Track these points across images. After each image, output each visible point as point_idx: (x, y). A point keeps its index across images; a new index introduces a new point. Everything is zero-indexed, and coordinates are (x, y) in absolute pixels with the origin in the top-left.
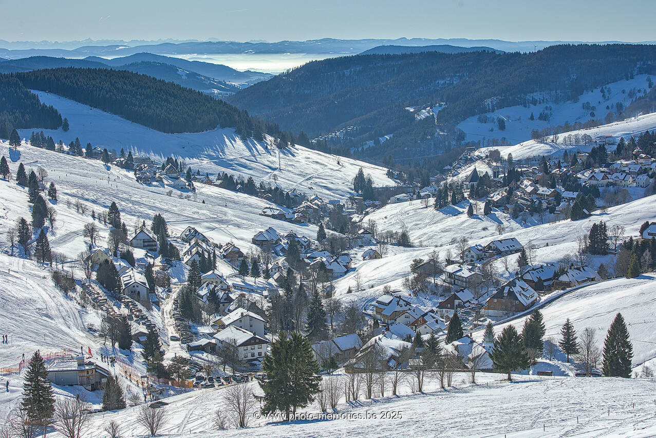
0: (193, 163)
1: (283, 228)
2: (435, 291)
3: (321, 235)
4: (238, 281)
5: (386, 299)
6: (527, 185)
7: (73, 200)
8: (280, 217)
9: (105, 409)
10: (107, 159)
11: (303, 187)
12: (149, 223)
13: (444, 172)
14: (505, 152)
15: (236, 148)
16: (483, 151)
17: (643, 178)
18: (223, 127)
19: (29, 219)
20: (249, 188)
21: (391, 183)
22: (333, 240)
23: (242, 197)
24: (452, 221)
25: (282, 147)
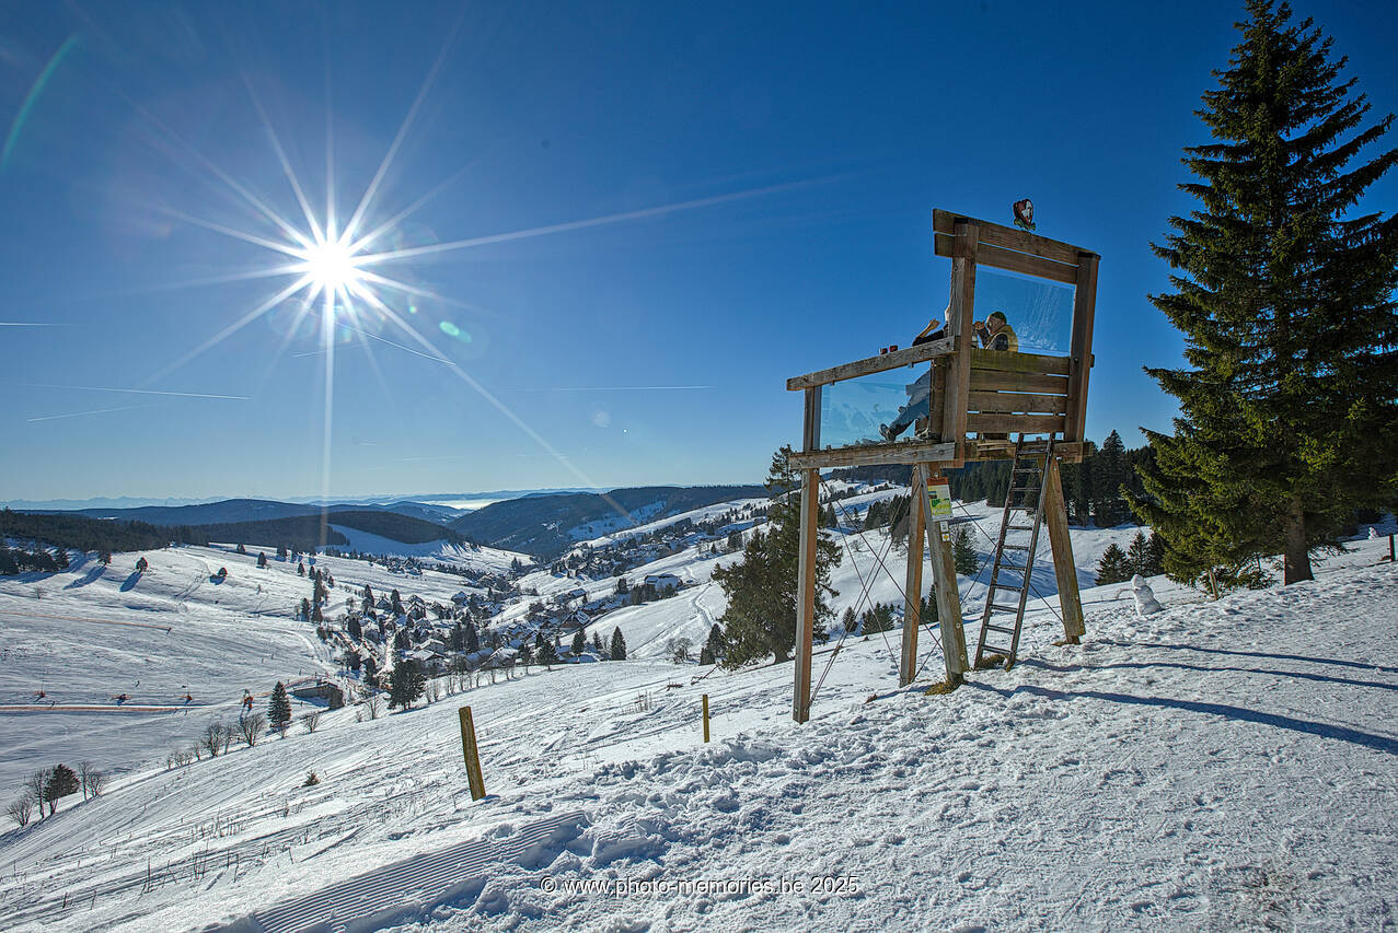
0: (423, 559)
1: (469, 592)
2: (540, 619)
3: (490, 593)
4: (439, 622)
5: (514, 626)
6: (597, 560)
7: (344, 585)
8: (469, 585)
9: (330, 709)
10: (371, 560)
11: (485, 568)
12: (389, 594)
13: (560, 556)
14: (590, 543)
15: (448, 550)
16: (580, 544)
17: (654, 553)
18: (441, 539)
19: (310, 598)
20: (453, 571)
21: (532, 563)
22: (497, 595)
23: (449, 576)
24: (559, 581)
25: (473, 548)
